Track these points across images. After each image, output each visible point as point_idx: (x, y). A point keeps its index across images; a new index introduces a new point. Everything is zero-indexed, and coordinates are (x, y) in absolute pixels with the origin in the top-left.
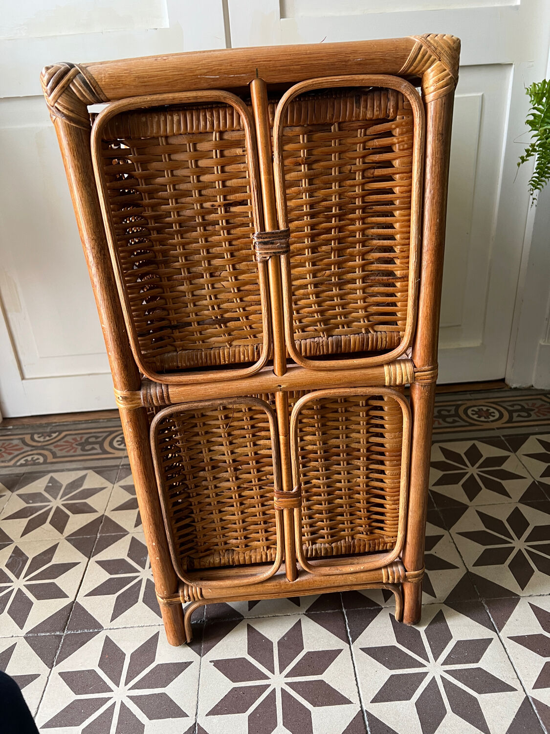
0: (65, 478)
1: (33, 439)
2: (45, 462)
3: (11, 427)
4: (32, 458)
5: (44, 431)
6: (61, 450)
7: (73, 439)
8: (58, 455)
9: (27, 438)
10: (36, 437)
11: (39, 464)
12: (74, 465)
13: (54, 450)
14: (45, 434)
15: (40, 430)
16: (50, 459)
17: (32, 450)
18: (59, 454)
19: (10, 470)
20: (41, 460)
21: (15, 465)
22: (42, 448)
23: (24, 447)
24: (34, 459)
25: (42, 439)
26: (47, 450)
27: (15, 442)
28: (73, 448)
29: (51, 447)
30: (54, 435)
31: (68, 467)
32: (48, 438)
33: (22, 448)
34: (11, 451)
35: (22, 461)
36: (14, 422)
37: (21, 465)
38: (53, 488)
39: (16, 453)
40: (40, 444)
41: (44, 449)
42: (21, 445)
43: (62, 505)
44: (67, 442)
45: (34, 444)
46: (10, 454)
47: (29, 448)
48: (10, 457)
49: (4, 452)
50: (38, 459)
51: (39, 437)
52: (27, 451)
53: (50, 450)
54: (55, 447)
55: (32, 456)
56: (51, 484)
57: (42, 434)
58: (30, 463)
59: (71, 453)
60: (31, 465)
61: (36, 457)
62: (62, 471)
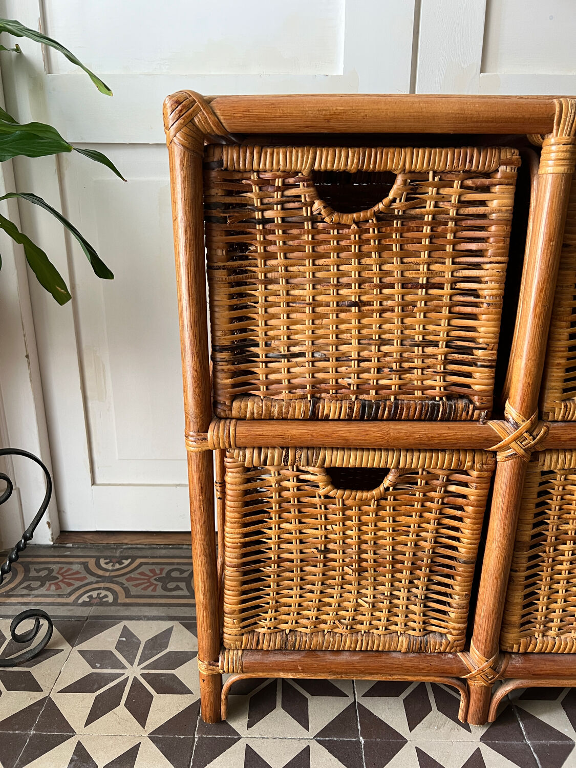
0: (145, 631)
1: (98, 565)
2: (115, 603)
3: (71, 545)
4: (98, 594)
5: (112, 554)
6: (136, 586)
7: (151, 571)
8: (132, 594)
9: (91, 562)
10: (102, 562)
11: (107, 604)
12: (154, 612)
13: (127, 584)
14: (114, 560)
15: (108, 553)
16: (122, 599)
17: (97, 582)
18: (133, 591)
19: (70, 610)
20: (110, 599)
21: (75, 603)
22: (111, 580)
23: (88, 576)
24: (101, 596)
25: (109, 567)
26: (117, 583)
27: (76, 567)
28: (152, 584)
29: (122, 580)
30: (126, 562)
31: (146, 614)
32: (117, 566)
33: (85, 578)
34: (70, 581)
35: (85, 598)
36: (76, 539)
37: (85, 604)
38: (128, 644)
39: (77, 584)
40: (107, 574)
41: (112, 582)
42: (84, 573)
43: (141, 675)
44: (142, 574)
45: (101, 573)
46: (69, 585)
47: (94, 579)
48: (69, 590)
49: (62, 581)
50: (106, 596)
51: (106, 563)
52: (91, 583)
53: (121, 585)
54: (128, 580)
55: (99, 591)
56: (124, 639)
57: (110, 559)
58: (96, 601)
59: (149, 592)
60: (97, 605)
61: (103, 593)
62: (139, 618)
